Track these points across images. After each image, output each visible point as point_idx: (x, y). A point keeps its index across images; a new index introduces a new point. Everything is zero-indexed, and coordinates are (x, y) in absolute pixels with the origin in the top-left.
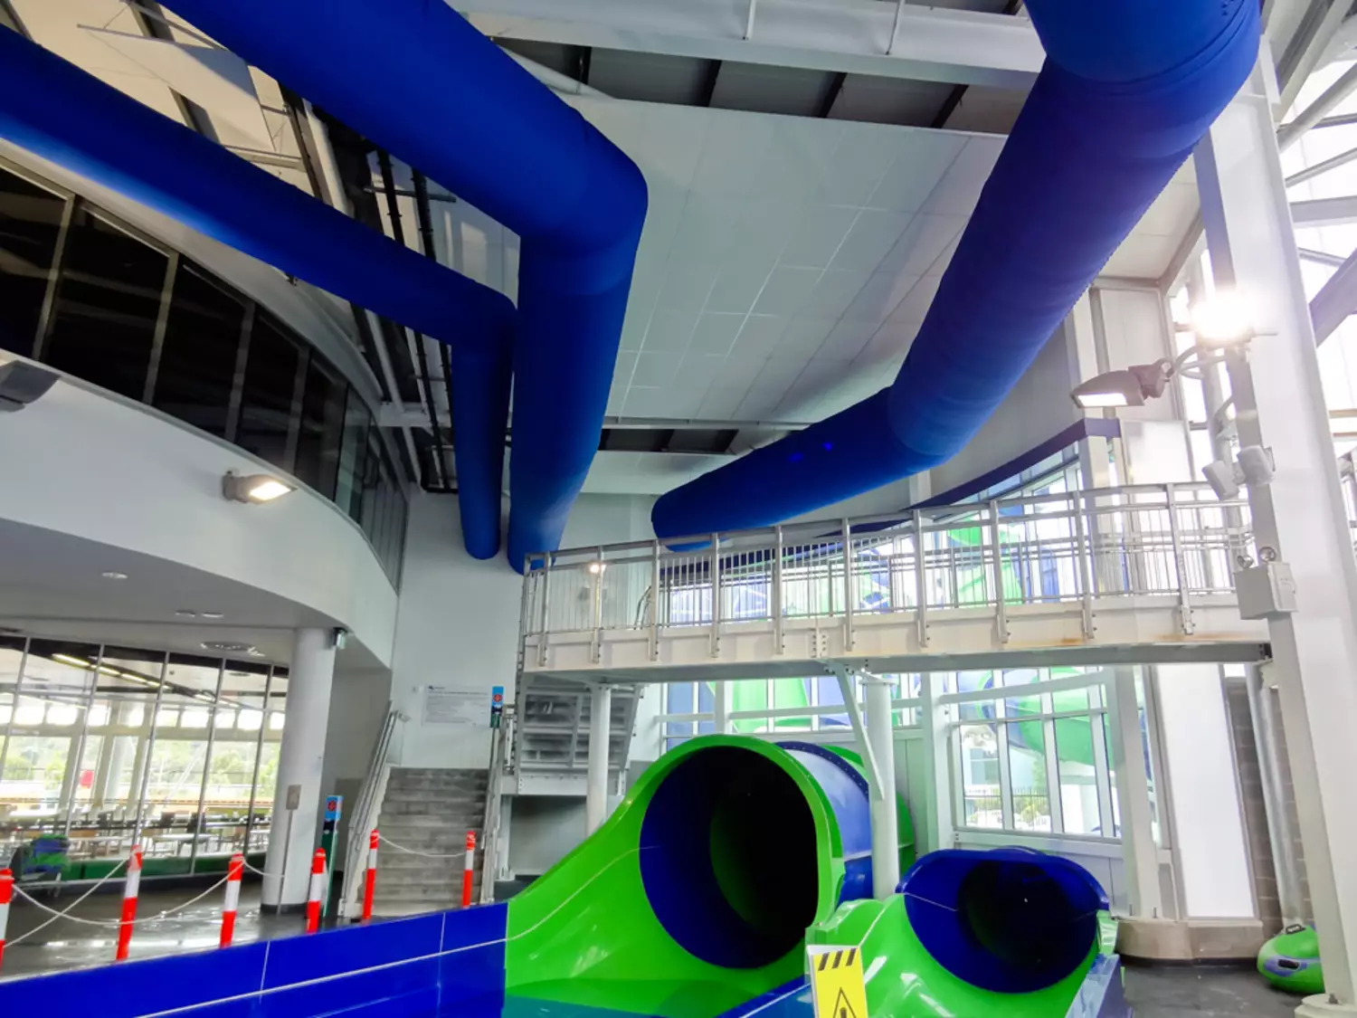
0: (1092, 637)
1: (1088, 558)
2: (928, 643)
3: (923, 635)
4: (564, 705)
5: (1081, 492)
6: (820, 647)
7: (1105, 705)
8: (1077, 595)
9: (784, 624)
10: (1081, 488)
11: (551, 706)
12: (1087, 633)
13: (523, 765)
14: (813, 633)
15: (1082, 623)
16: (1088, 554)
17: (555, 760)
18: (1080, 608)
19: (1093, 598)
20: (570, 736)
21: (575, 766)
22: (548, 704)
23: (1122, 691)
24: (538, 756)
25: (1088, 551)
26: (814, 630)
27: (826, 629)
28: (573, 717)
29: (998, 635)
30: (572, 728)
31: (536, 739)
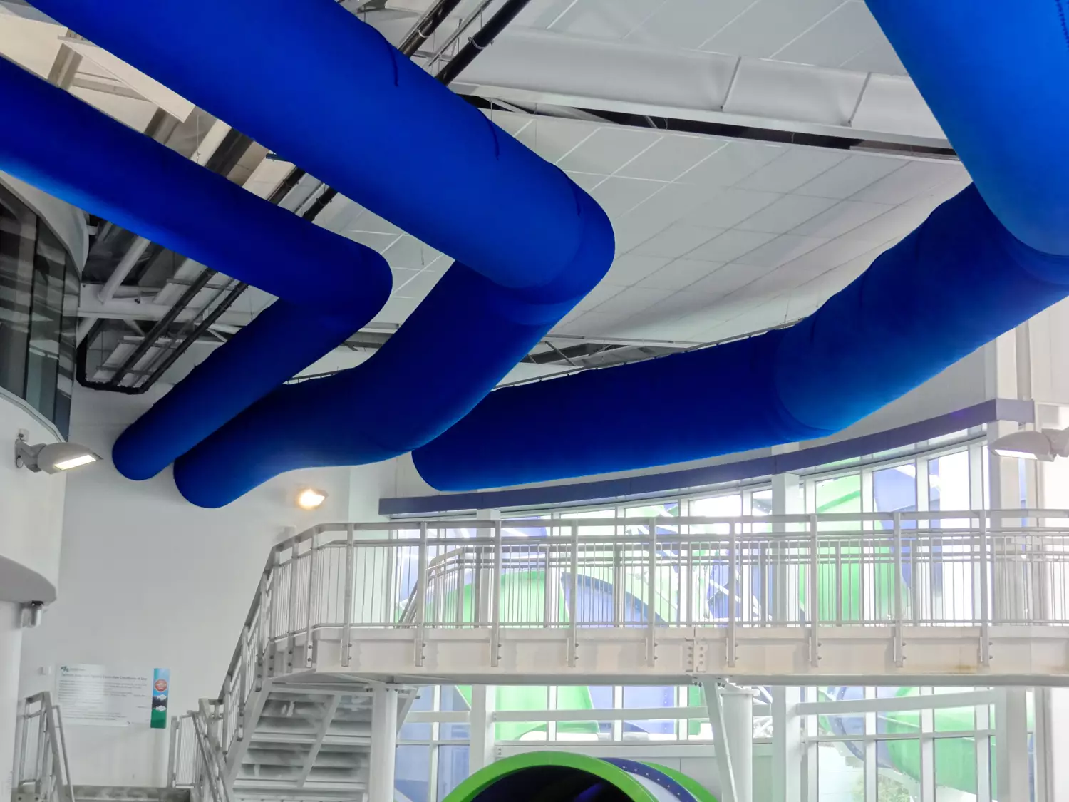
0: (988, 666)
1: (989, 564)
2: (819, 662)
3: (814, 653)
4: (309, 705)
5: (987, 511)
6: (697, 661)
7: (993, 726)
8: (973, 621)
9: (658, 633)
10: (987, 507)
11: (292, 706)
12: (982, 660)
13: (237, 784)
14: (689, 644)
15: (979, 650)
16: (988, 560)
17: (279, 777)
18: (977, 634)
19: (990, 624)
20: (309, 746)
21: (306, 785)
22: (288, 703)
23: (1013, 712)
24: (257, 770)
25: (989, 557)
26: (692, 640)
27: (704, 640)
28: (320, 720)
29: (890, 658)
30: (315, 736)
31: (261, 749)
